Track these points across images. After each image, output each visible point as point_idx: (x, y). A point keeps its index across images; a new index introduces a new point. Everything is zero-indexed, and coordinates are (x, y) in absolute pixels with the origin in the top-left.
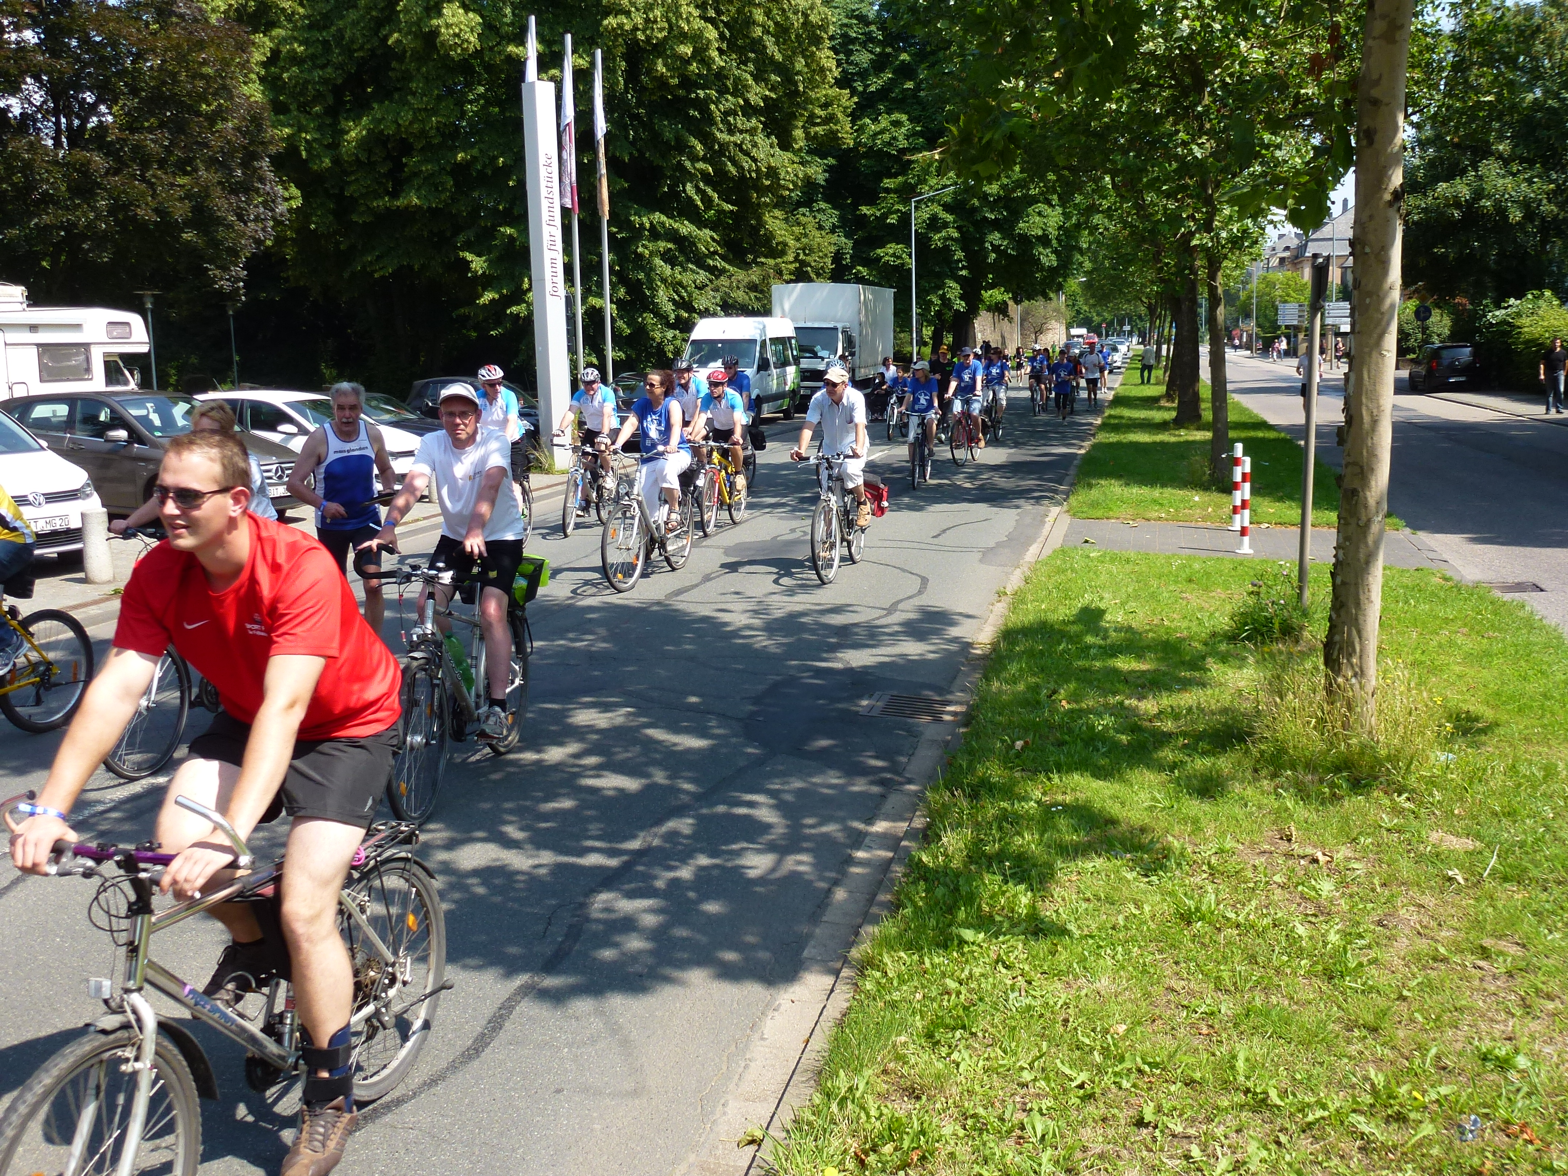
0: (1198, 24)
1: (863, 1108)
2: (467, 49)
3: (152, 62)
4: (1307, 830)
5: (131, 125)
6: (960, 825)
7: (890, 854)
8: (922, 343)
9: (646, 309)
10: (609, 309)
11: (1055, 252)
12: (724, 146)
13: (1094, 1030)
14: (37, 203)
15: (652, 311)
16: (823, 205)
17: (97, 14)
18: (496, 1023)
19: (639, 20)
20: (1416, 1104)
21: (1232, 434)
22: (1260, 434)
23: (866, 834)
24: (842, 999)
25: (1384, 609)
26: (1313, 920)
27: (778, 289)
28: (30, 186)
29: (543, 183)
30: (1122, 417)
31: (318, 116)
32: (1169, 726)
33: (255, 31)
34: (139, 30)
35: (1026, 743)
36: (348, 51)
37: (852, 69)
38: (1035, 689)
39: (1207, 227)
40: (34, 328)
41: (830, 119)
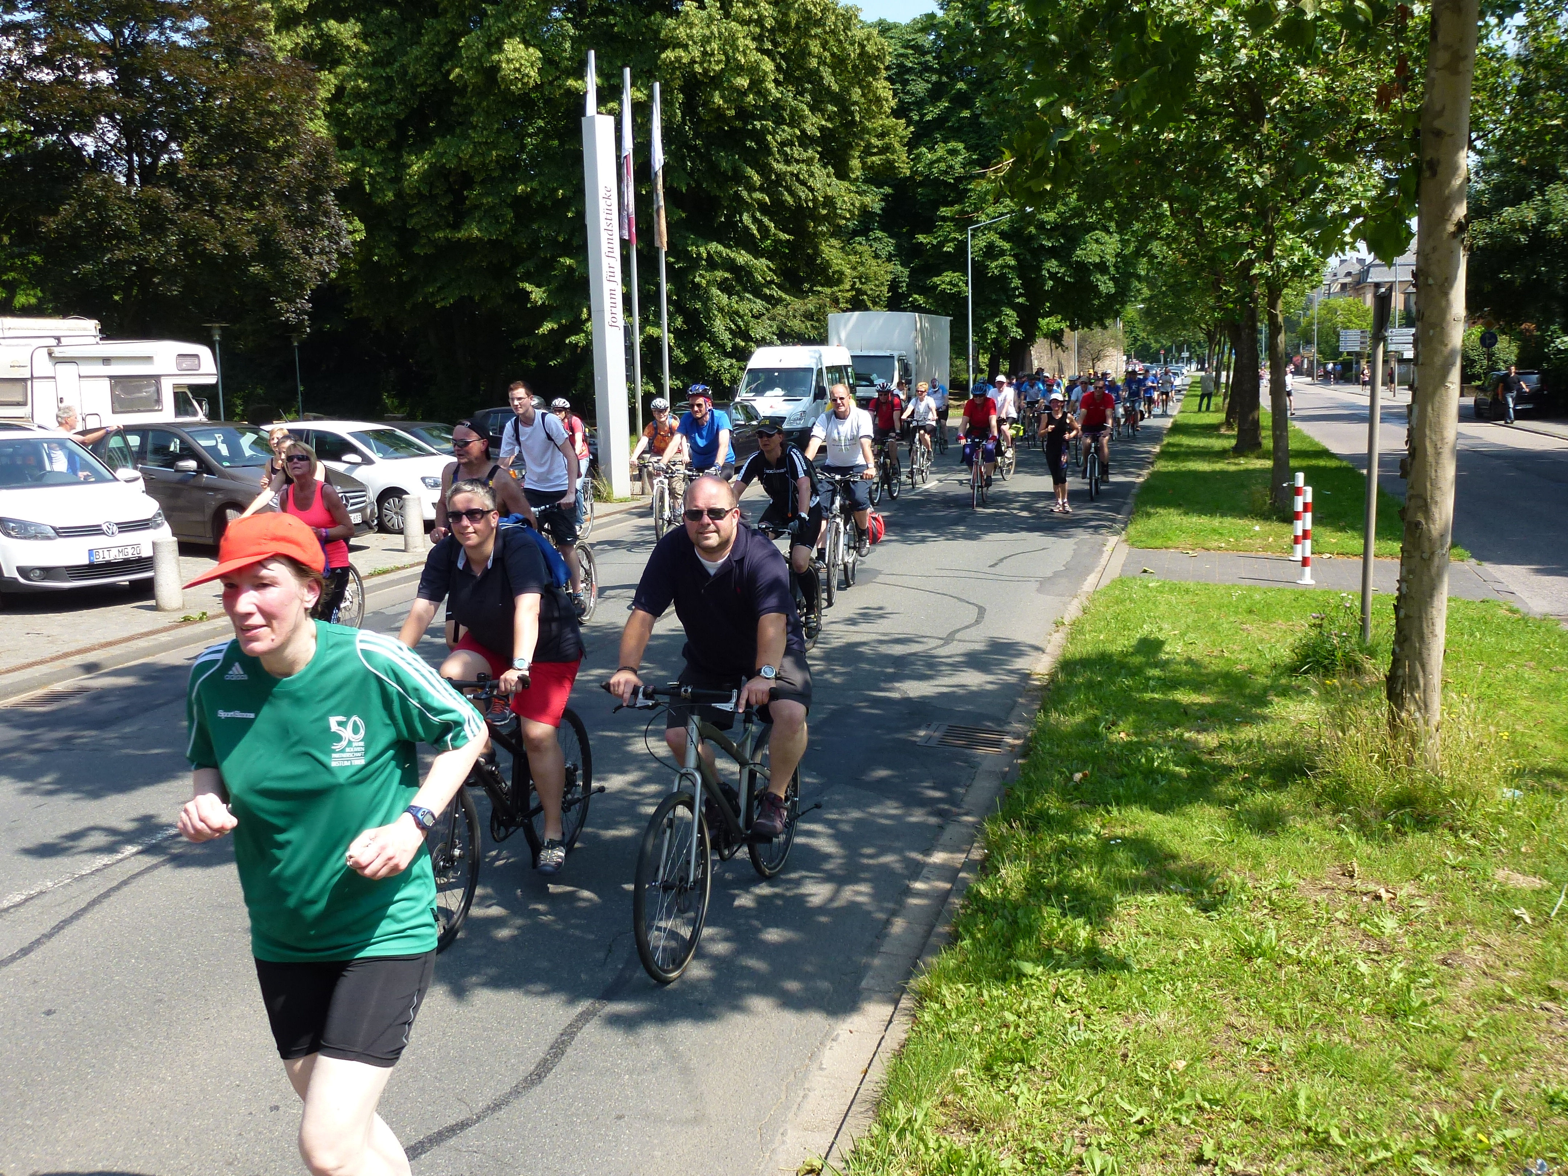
0: (1256, 53)
1: (921, 1139)
2: (528, 83)
3: (221, 101)
4: (1370, 866)
5: (201, 161)
6: (1018, 857)
7: (948, 886)
8: (978, 370)
9: (703, 338)
10: (667, 339)
11: (1113, 279)
12: (780, 176)
13: (1153, 1066)
14: (109, 238)
15: (709, 341)
16: (879, 234)
17: (169, 54)
18: (558, 1049)
19: (696, 53)
20: (1480, 1146)
21: (1293, 463)
22: (1322, 463)
23: (924, 865)
24: (900, 1031)
25: (1448, 642)
26: (1376, 957)
27: (834, 318)
28: (104, 222)
29: (602, 216)
30: (1180, 445)
31: (381, 151)
32: (1229, 759)
33: (320, 70)
34: (209, 70)
35: (1085, 775)
36: (412, 87)
37: (908, 99)
38: (1094, 721)
39: (1267, 255)
40: (106, 360)
41: (887, 149)
